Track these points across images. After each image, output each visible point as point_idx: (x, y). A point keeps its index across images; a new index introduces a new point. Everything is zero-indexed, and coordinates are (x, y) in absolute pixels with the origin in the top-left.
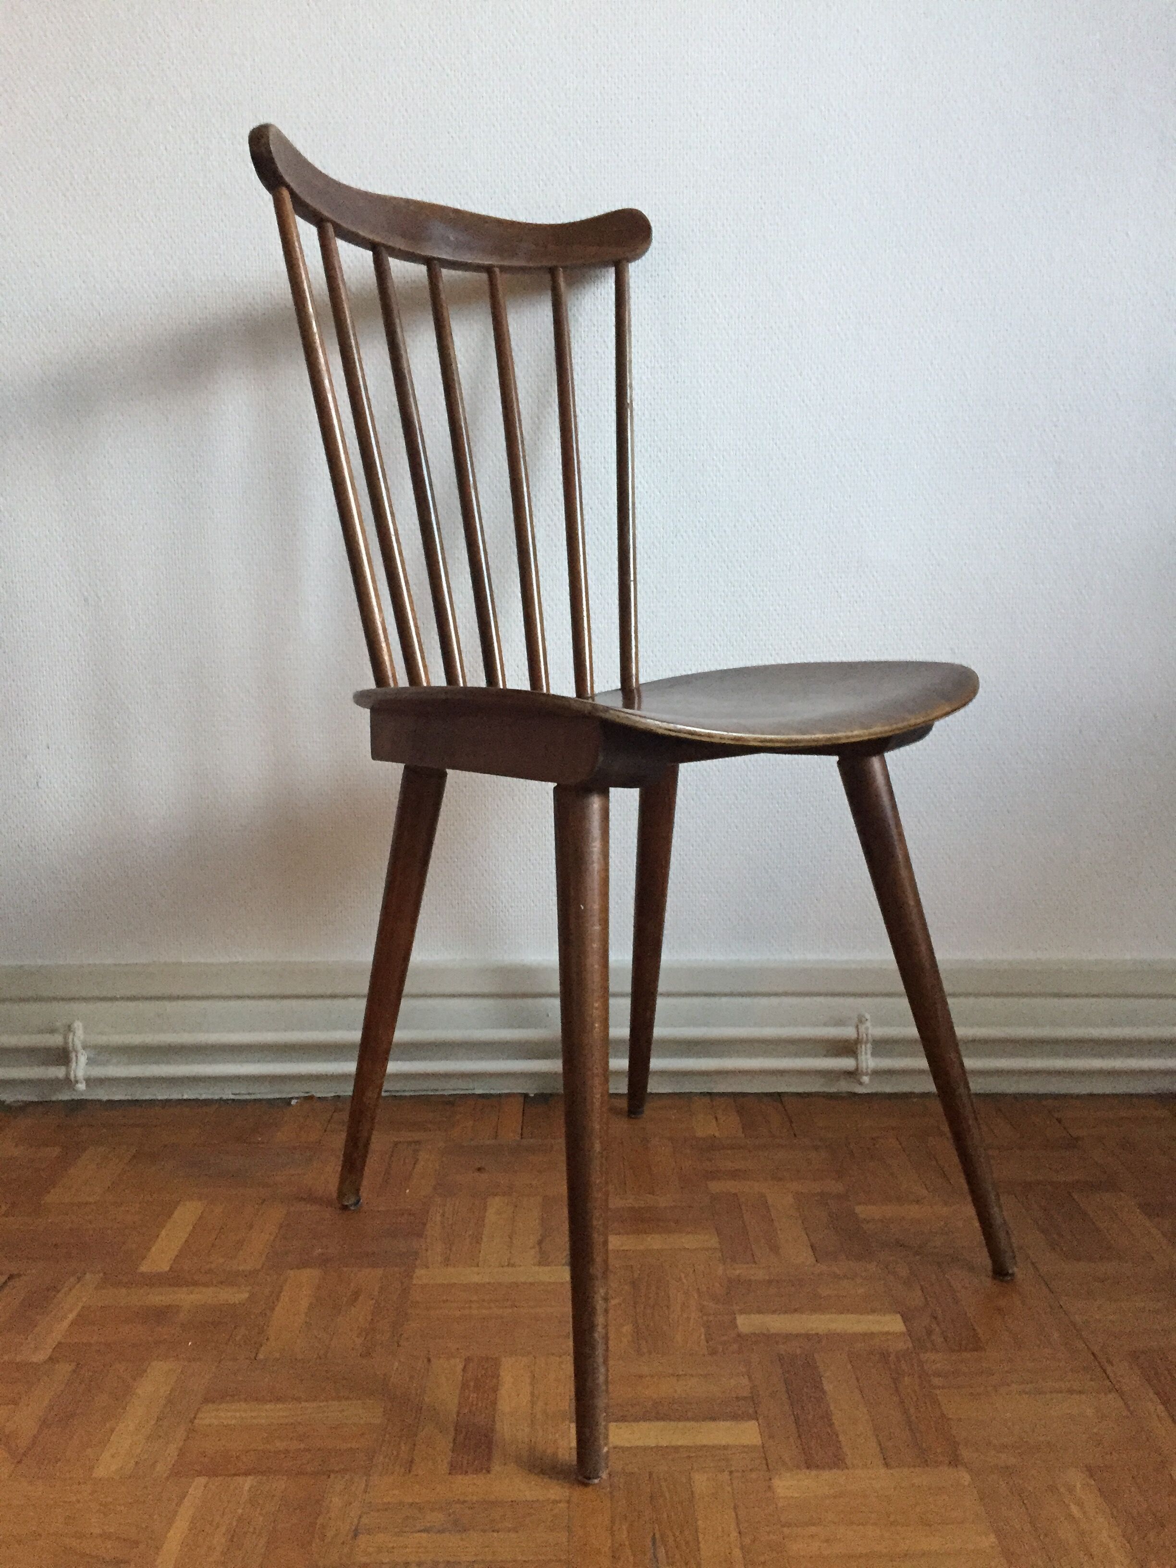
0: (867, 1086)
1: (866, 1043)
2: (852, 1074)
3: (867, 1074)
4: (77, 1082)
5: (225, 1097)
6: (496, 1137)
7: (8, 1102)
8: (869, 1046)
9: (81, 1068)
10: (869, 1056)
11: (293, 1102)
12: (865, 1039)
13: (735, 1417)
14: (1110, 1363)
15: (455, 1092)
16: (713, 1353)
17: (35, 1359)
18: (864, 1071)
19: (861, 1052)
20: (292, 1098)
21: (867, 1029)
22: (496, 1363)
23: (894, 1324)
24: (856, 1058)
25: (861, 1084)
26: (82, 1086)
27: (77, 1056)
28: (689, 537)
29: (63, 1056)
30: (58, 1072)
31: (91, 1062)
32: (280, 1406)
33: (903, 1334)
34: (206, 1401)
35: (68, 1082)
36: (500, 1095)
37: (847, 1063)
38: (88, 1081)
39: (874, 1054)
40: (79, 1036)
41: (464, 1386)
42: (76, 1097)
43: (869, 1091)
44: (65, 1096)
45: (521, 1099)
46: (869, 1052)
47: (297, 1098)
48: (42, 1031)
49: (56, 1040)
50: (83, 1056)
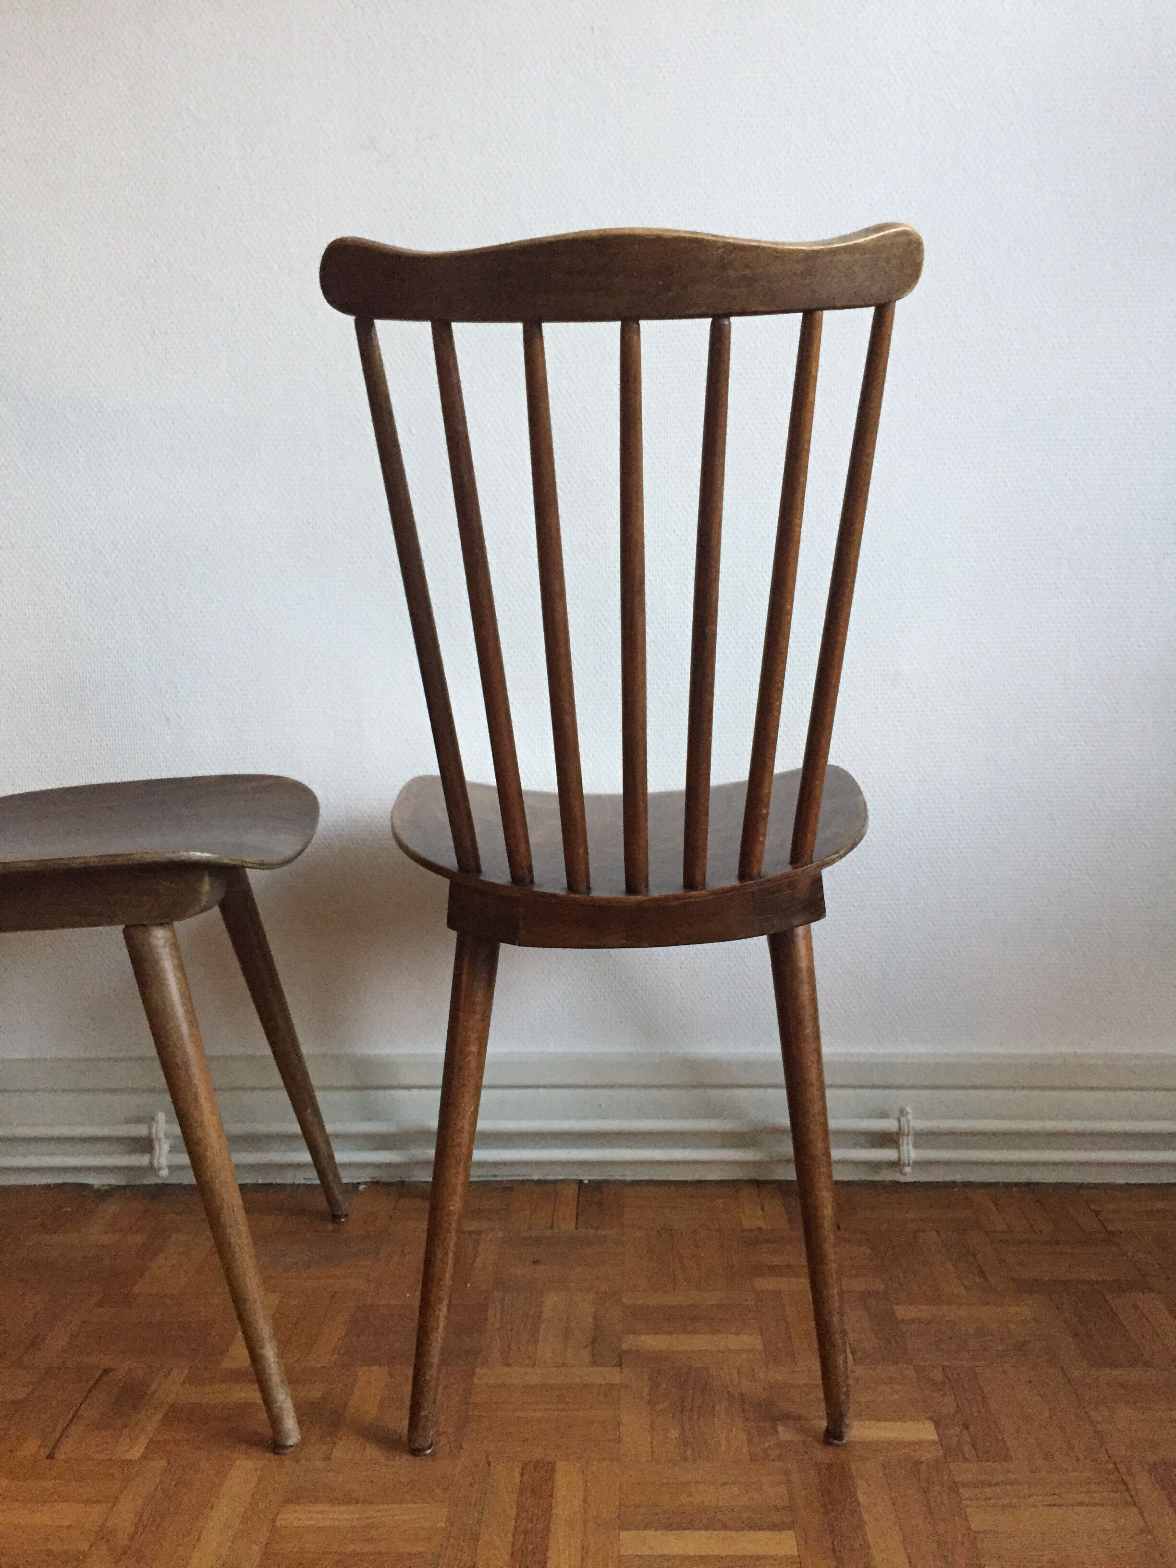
0: (909, 1175)
1: (908, 1135)
2: (896, 1165)
3: (909, 1165)
4: (160, 1169)
5: (297, 1182)
6: (552, 1228)
7: (96, 1187)
8: (911, 1138)
9: (163, 1157)
10: (911, 1147)
11: (362, 1187)
12: (906, 1130)
13: (774, 1527)
14: (1131, 1475)
15: (511, 1178)
16: (754, 1459)
17: (129, 1456)
18: (906, 1161)
19: (903, 1143)
20: (359, 1184)
21: (908, 1121)
22: (551, 1468)
23: (927, 1432)
24: (898, 1147)
25: (904, 1174)
26: (164, 1173)
27: (160, 1145)
28: (731, 653)
29: (146, 1145)
30: (143, 1160)
31: (173, 1150)
32: (352, 1508)
33: (933, 1443)
34: (287, 1501)
35: (151, 1169)
36: (557, 1181)
37: (888, 1154)
38: (170, 1167)
39: (916, 1146)
40: (162, 1126)
41: (521, 1492)
42: (159, 1181)
43: (912, 1180)
44: (151, 1180)
45: (575, 1187)
46: (911, 1143)
47: (365, 1183)
48: (129, 1121)
49: (141, 1130)
50: (166, 1147)
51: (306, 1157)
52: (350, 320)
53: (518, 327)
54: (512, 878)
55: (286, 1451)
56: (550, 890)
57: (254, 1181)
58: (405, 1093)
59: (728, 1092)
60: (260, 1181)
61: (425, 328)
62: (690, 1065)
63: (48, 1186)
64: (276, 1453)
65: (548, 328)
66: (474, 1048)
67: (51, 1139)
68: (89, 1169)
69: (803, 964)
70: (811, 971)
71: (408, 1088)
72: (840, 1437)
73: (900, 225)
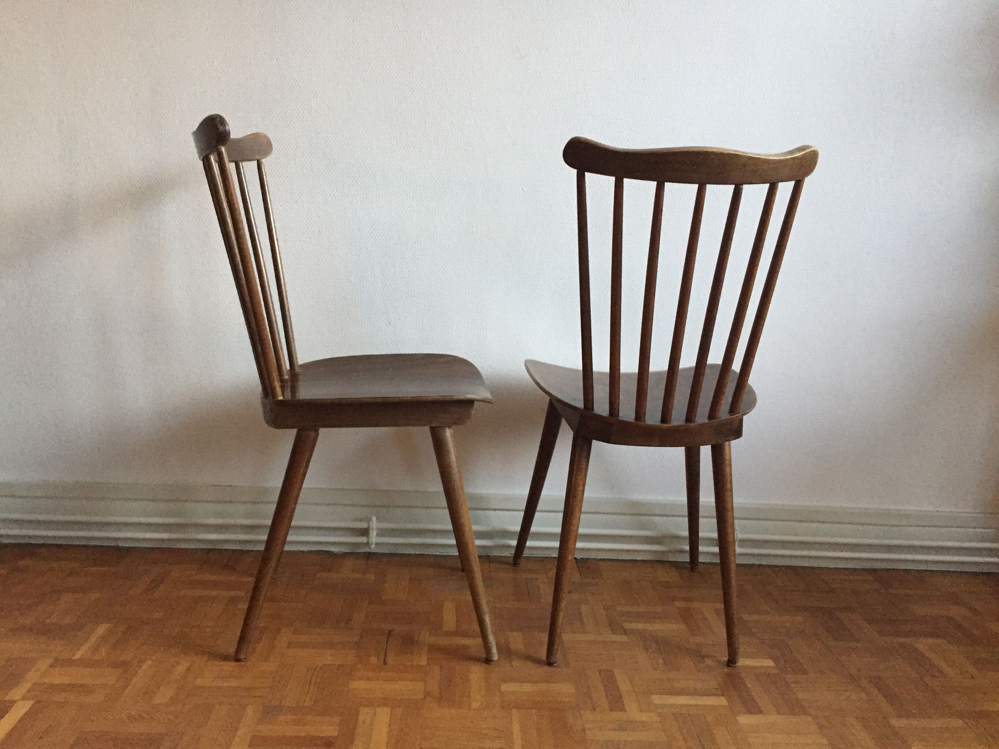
4: (372, 544)
9: (374, 538)
13: (715, 695)
14: (860, 680)
16: (698, 671)
22: (611, 672)
23: (769, 663)
26: (374, 547)
27: (372, 532)
29: (365, 532)
30: (364, 540)
31: (378, 535)
33: (774, 667)
34: (502, 681)
35: (368, 544)
38: (377, 544)
39: (741, 547)
40: (375, 524)
41: (603, 681)
42: (371, 551)
44: (367, 550)
48: (355, 520)
49: (364, 525)
50: (375, 533)
51: (453, 541)
52: (575, 171)
53: (655, 183)
54: (610, 412)
55: (492, 663)
56: (625, 419)
57: (414, 553)
58: (493, 512)
59: (651, 518)
60: (417, 553)
61: (612, 180)
62: (635, 504)
63: (310, 552)
64: (487, 664)
65: (667, 185)
66: (581, 488)
67: (313, 528)
68: (334, 544)
69: (727, 458)
70: (730, 460)
71: (495, 510)
72: (735, 663)
73: (814, 147)
